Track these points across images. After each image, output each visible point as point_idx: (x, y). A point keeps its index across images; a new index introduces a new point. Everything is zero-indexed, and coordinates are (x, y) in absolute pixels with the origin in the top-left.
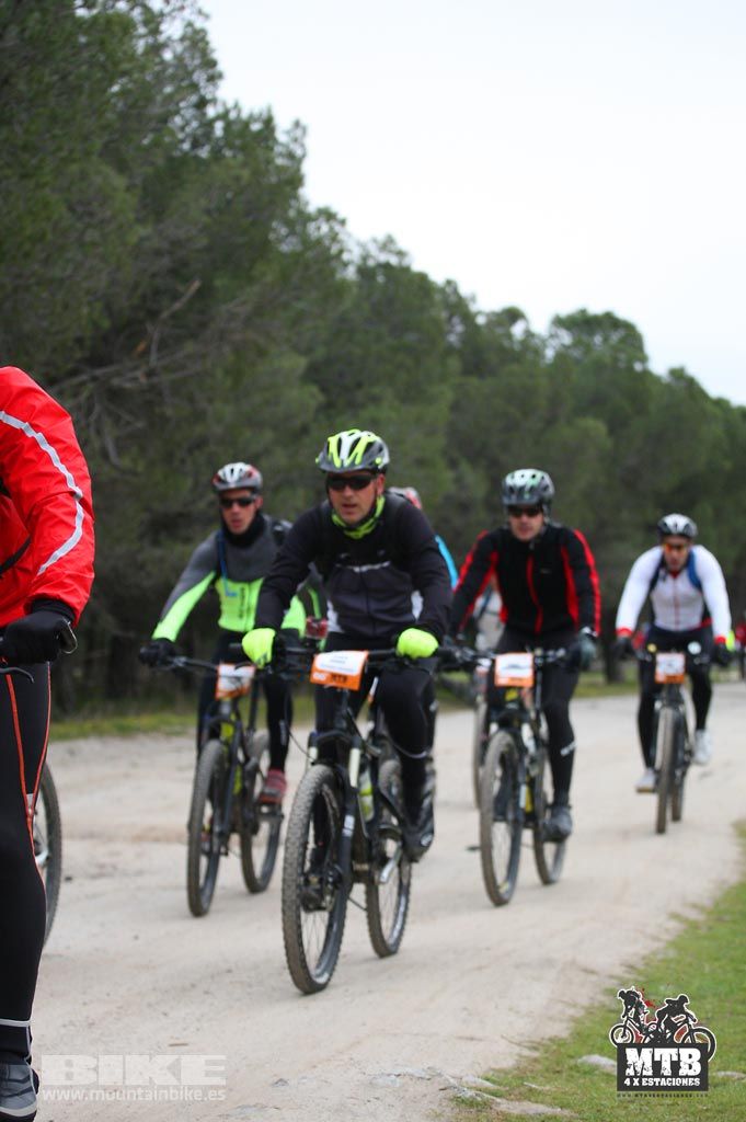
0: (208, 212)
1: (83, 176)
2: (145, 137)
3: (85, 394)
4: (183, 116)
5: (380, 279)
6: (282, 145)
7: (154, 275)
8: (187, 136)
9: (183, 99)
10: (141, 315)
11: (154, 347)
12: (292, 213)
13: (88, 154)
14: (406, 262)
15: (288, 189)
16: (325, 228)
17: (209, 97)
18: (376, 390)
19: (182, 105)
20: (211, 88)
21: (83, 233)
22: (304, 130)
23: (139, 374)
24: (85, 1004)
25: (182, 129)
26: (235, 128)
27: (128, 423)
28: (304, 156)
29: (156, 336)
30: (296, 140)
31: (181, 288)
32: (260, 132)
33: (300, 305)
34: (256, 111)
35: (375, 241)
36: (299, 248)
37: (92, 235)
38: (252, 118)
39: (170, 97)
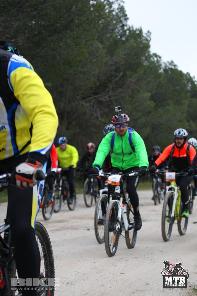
0: (125, 55)
1: (92, 45)
2: (108, 34)
3: (92, 102)
4: (118, 29)
5: (170, 72)
6: (145, 37)
7: (110, 71)
8: (120, 34)
9: (118, 25)
10: (107, 81)
11: (110, 90)
12: (147, 55)
13: (93, 39)
14: (176, 68)
15: (145, 48)
16: (155, 59)
17: (125, 24)
18: (168, 102)
19: (118, 26)
20: (125, 22)
21: (92, 60)
22: (150, 33)
23: (107, 97)
24: (94, 262)
25: (118, 33)
26: (132, 32)
27: (104, 110)
28: (150, 40)
29: (111, 87)
30: (148, 36)
31: (118, 74)
32: (138, 34)
33: (149, 79)
34: (138, 28)
35: (168, 62)
36: (149, 64)
37: (94, 60)
38: (137, 30)
39: (115, 24)
